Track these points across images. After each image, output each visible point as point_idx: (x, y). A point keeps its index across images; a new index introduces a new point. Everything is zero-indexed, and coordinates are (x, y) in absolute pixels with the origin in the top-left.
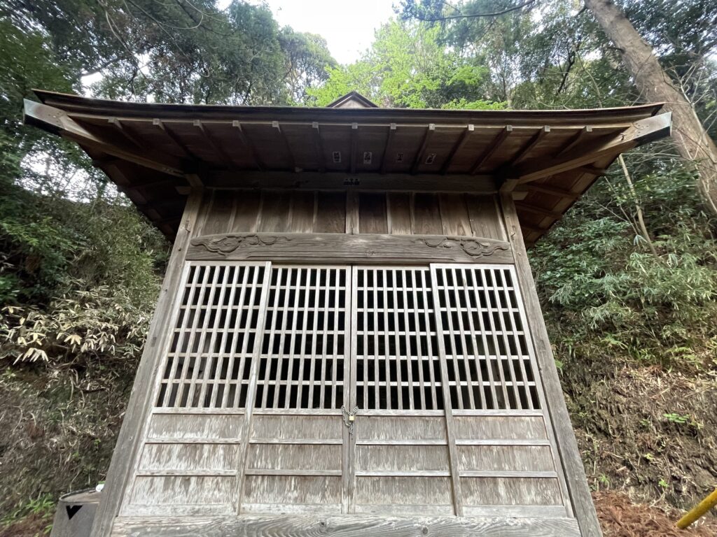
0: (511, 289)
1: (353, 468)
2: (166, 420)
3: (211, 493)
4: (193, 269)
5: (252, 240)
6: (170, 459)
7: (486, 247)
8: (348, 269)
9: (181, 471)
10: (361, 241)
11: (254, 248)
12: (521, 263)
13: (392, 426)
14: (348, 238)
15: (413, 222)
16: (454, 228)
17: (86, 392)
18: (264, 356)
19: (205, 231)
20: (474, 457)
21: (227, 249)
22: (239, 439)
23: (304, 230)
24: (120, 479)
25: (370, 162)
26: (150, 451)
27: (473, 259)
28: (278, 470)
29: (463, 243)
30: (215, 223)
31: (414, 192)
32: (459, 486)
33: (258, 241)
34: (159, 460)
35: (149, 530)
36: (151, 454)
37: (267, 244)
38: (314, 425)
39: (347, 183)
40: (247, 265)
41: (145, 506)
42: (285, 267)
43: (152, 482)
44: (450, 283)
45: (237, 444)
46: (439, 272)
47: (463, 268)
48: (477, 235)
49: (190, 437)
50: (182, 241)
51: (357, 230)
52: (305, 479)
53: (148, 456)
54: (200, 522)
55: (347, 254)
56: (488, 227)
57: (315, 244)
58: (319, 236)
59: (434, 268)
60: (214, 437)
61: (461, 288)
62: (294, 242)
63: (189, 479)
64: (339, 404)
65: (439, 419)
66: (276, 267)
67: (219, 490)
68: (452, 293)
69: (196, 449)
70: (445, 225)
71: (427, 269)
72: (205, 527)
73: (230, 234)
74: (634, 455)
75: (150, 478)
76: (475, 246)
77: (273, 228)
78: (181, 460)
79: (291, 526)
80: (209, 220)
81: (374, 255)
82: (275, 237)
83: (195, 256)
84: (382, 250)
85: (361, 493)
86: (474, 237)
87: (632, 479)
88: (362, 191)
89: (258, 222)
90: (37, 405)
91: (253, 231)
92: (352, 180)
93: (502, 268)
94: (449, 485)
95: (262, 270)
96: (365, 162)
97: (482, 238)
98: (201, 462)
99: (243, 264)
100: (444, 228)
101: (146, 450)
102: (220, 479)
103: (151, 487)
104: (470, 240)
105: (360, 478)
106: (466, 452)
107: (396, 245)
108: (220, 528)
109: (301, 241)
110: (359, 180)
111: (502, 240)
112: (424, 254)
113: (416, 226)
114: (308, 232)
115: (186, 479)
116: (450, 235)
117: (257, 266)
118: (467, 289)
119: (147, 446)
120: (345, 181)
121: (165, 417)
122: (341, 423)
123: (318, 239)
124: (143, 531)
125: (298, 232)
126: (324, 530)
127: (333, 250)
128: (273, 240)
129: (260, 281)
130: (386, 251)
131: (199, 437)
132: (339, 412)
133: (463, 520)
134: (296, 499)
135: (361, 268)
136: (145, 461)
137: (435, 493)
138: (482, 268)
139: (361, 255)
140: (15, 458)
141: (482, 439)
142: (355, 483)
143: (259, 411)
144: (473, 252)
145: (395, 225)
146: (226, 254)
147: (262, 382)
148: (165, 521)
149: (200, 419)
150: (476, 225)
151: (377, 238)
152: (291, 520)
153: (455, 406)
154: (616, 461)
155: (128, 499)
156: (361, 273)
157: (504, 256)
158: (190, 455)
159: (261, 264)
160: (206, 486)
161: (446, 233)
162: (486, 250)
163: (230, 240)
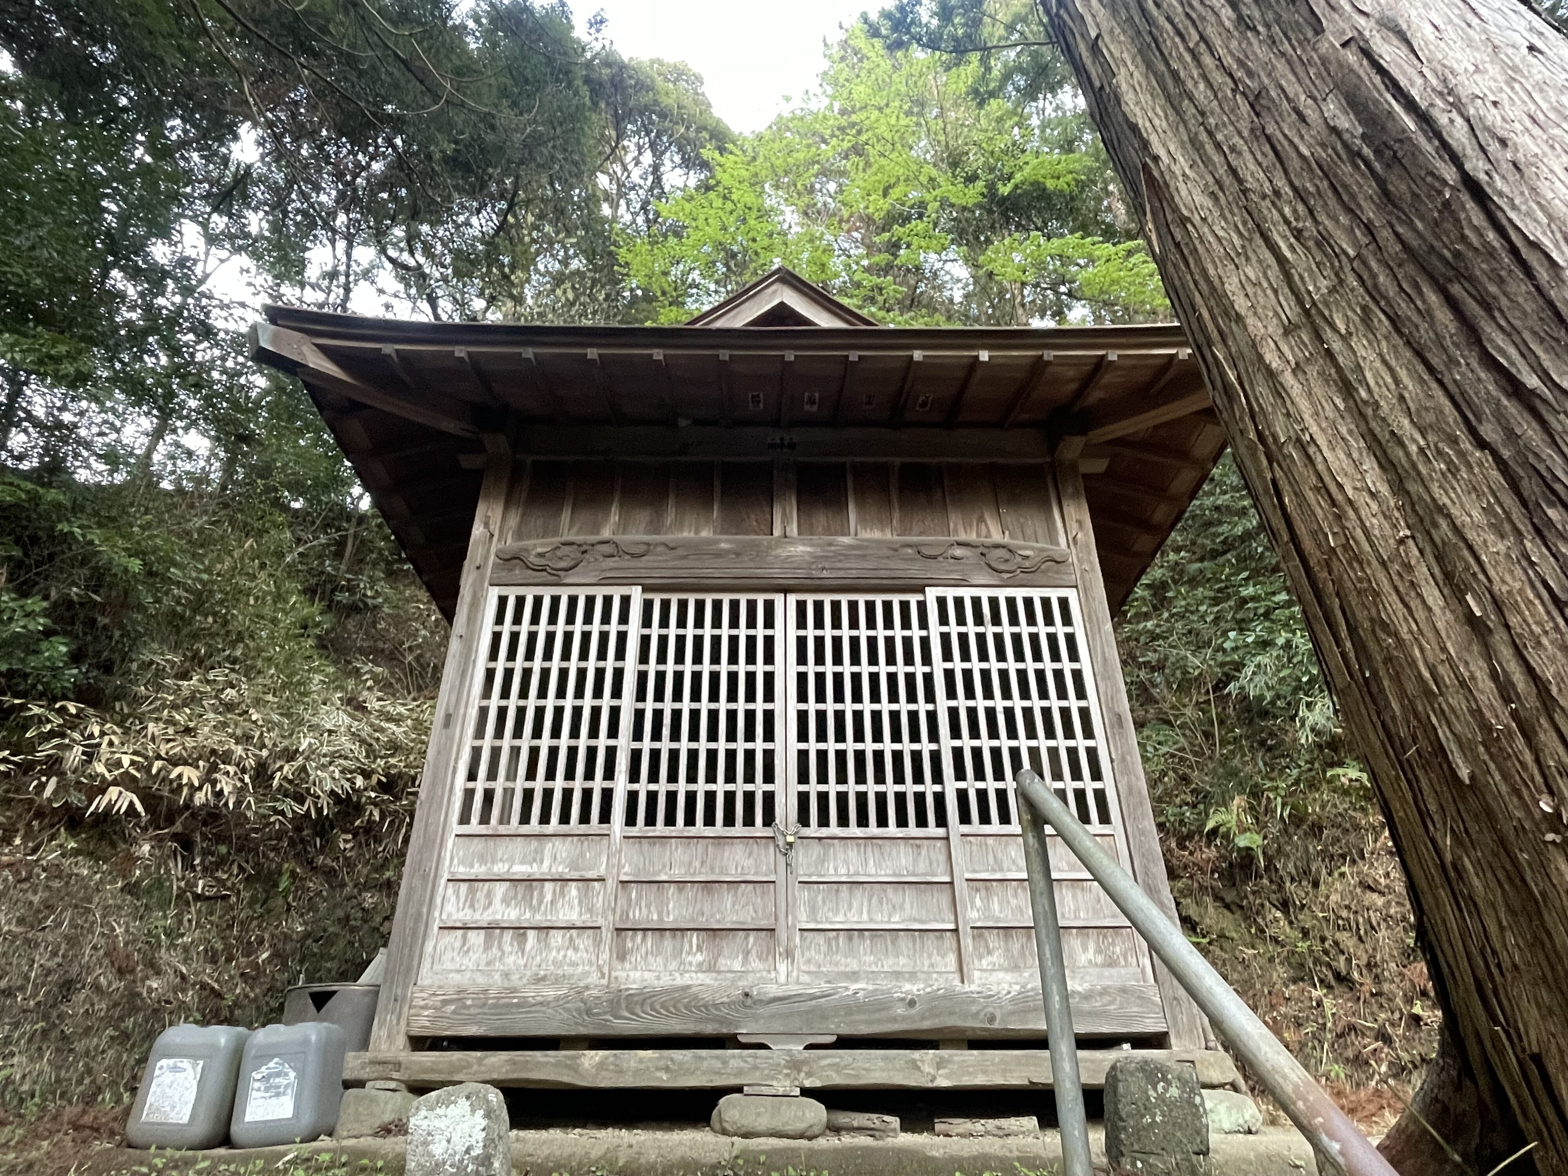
0: (1069, 630)
1: (795, 918)
2: (477, 845)
3: (562, 953)
4: (503, 601)
5: (606, 549)
6: (490, 904)
7: (1027, 557)
8: (778, 599)
9: (511, 921)
10: (801, 548)
11: (610, 563)
12: (1087, 584)
13: (859, 852)
14: (778, 543)
15: (896, 515)
16: (971, 526)
17: (198, 897)
18: (636, 745)
19: (519, 535)
20: (996, 899)
21: (563, 564)
22: (602, 871)
23: (697, 532)
24: (414, 931)
25: (815, 408)
26: (457, 893)
27: (1002, 579)
28: (670, 920)
29: (985, 551)
30: (537, 521)
31: (898, 461)
32: (969, 941)
33: (617, 550)
34: (472, 906)
35: (469, 1002)
36: (458, 897)
37: (633, 556)
38: (726, 854)
39: (772, 446)
40: (599, 593)
41: (458, 971)
42: (665, 596)
43: (464, 939)
44: (961, 621)
45: (601, 880)
46: (942, 602)
47: (985, 594)
48: (1012, 536)
49: (520, 870)
50: (480, 551)
51: (793, 530)
52: (715, 936)
53: (453, 899)
54: (550, 993)
55: (775, 572)
56: (1034, 523)
57: (719, 554)
58: (726, 541)
59: (932, 594)
60: (560, 869)
61: (981, 629)
62: (681, 552)
63: (524, 934)
64: (769, 820)
65: (939, 844)
66: (649, 596)
67: (576, 949)
68: (963, 638)
69: (531, 889)
70: (955, 519)
71: (920, 597)
72: (557, 999)
73: (565, 538)
74: (1397, 1015)
75: (460, 932)
76: (1007, 556)
77: (642, 528)
78: (508, 905)
79: (695, 997)
80: (524, 515)
81: (825, 574)
82: (648, 544)
83: (504, 576)
84: (839, 565)
85: (807, 955)
86: (1007, 540)
87: (1391, 1064)
88: (801, 459)
89: (615, 517)
90: (120, 908)
91: (606, 533)
92: (782, 439)
93: (1054, 595)
94: (955, 945)
95: (626, 601)
96: (807, 407)
97: (1021, 543)
98: (543, 908)
99: (590, 591)
100: (952, 526)
101: (450, 891)
102: (574, 932)
103: (464, 944)
104: (997, 546)
105: (806, 934)
106: (983, 893)
107: (864, 556)
108: (582, 1001)
109: (696, 549)
110: (795, 440)
111: (1058, 544)
112: (915, 570)
113: (901, 521)
114: (706, 533)
115: (520, 930)
116: (963, 537)
117: (616, 594)
118: (990, 630)
119: (450, 884)
120: (769, 440)
121: (476, 840)
122: (772, 848)
123: (724, 545)
124: (460, 1004)
125: (687, 534)
126: (749, 1001)
127: (752, 565)
128: (644, 548)
129: (624, 619)
130: (848, 565)
131: (535, 870)
132: (768, 832)
133: (974, 988)
134: (700, 965)
135: (801, 597)
136: (450, 907)
137: (930, 957)
138: (1019, 594)
139: (801, 573)
140: (92, 1005)
141: (1009, 870)
142: (798, 940)
143: (633, 831)
144: (1003, 567)
145: (862, 520)
146: (561, 573)
147: (635, 787)
148: (492, 992)
149: (534, 843)
150: (1010, 517)
151: (830, 544)
152: (694, 989)
153: (965, 819)
154: (1363, 1034)
155: (430, 960)
156: (801, 607)
157: (1057, 573)
158: (523, 898)
159: (624, 590)
160: (553, 944)
161: (956, 531)
162: (1027, 564)
163: (566, 550)
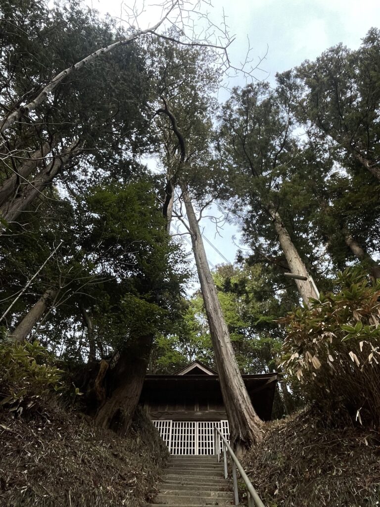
5: (166, 413)
8: (196, 423)
10: (199, 413)
11: (167, 416)
14: (195, 412)
19: (152, 411)
21: (159, 416)
23: (181, 410)
30: (154, 409)
33: (168, 414)
37: (171, 414)
40: (165, 421)
42: (176, 422)
46: (223, 423)
51: (198, 410)
55: (195, 418)
57: (185, 414)
58: (186, 412)
59: (222, 421)
62: (179, 414)
66: (173, 422)
71: (220, 422)
77: (172, 410)
80: (152, 408)
81: (203, 418)
82: (173, 413)
89: (167, 408)
91: (166, 411)
95: (169, 423)
99: (163, 421)
107: (210, 415)
109: (181, 413)
112: (219, 417)
114: (183, 411)
117: (168, 421)
125: (179, 411)
127: (191, 416)
129: (169, 426)
135: (199, 422)
139: (199, 418)
145: (210, 409)
146: (158, 418)
151: (204, 412)
156: (199, 424)
163: (160, 414)
